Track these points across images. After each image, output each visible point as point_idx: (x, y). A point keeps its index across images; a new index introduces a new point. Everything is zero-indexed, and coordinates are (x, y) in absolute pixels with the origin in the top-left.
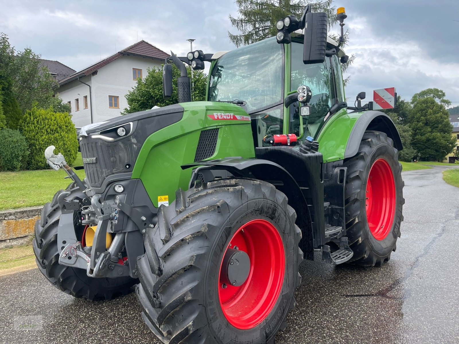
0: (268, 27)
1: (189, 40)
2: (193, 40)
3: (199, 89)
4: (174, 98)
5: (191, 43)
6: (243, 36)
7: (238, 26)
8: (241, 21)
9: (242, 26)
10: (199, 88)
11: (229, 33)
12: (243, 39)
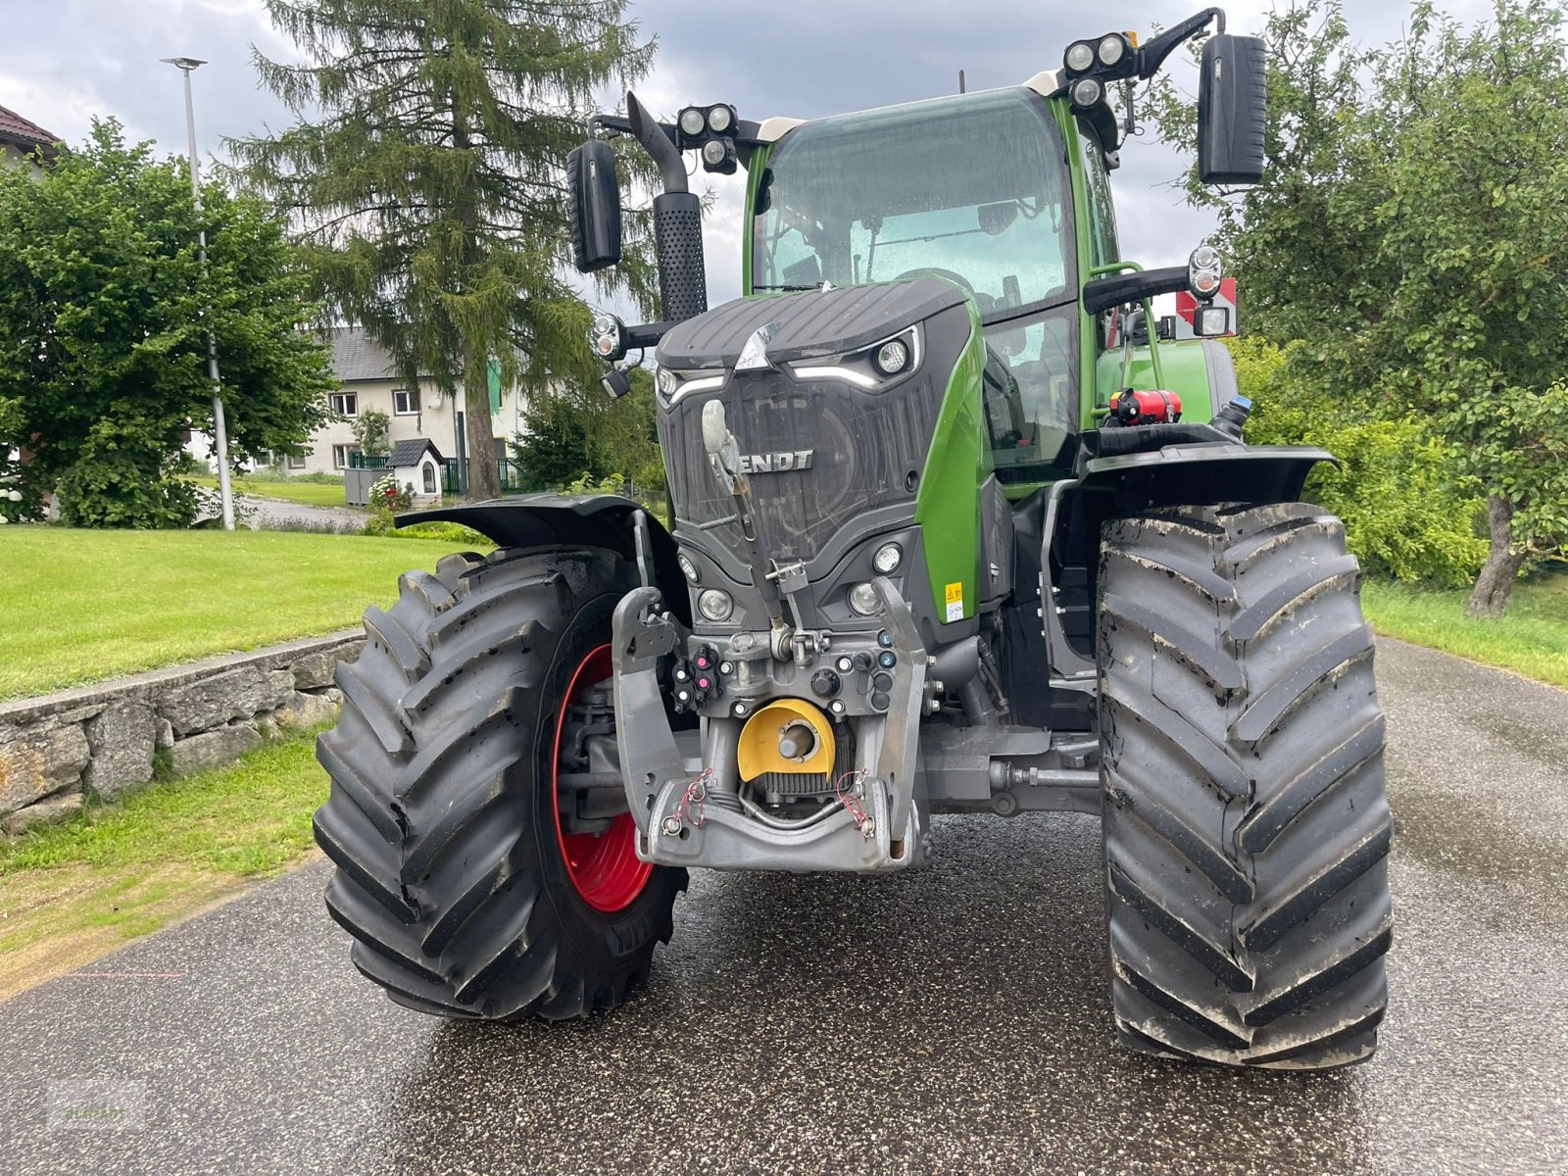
0: (410, 55)
1: (176, 62)
2: (195, 63)
3: (232, 256)
4: (135, 287)
5: (187, 75)
6: (314, 71)
7: (294, 32)
8: (309, 13)
9: (313, 32)
10: (233, 252)
11: (257, 52)
12: (315, 82)
